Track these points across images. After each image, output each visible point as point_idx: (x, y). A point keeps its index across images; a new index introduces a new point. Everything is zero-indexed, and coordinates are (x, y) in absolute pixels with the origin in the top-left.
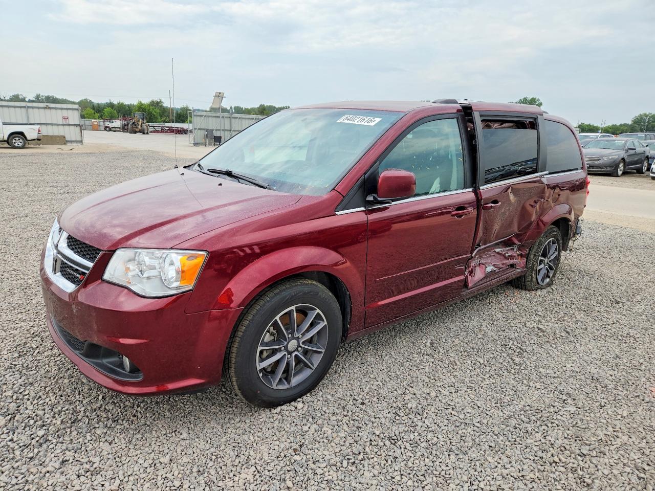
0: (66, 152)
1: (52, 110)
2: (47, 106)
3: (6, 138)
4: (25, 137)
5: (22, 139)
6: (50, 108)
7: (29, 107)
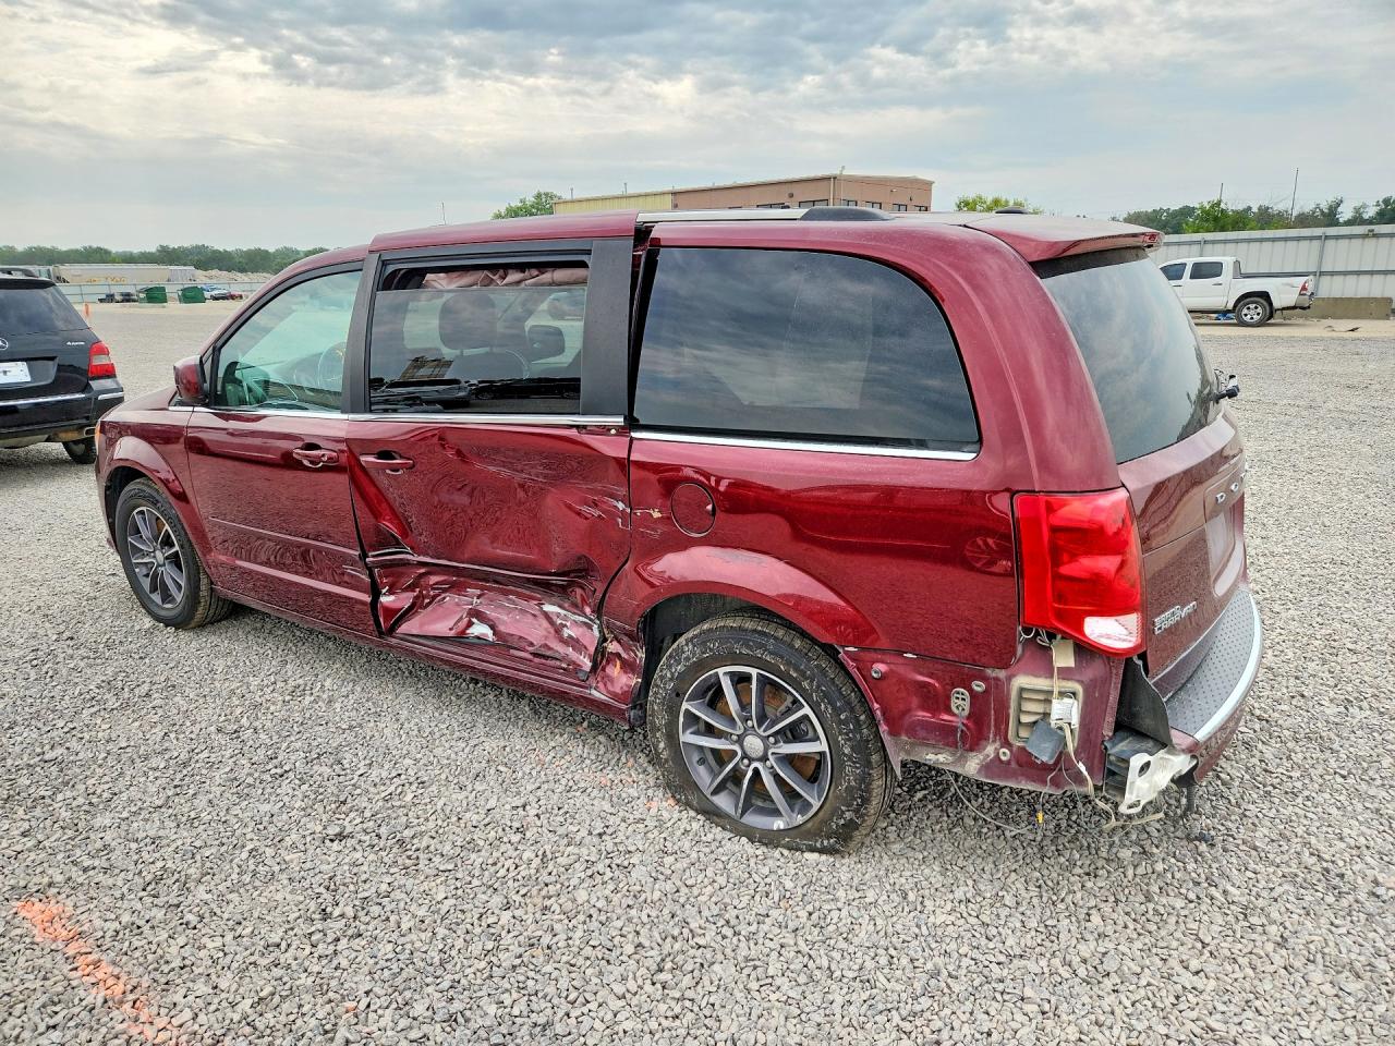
0: (1340, 335)
1: (1381, 240)
2: (1373, 230)
3: (1230, 306)
4: (1271, 304)
5: (1262, 305)
6: (1377, 236)
7: (1327, 237)
